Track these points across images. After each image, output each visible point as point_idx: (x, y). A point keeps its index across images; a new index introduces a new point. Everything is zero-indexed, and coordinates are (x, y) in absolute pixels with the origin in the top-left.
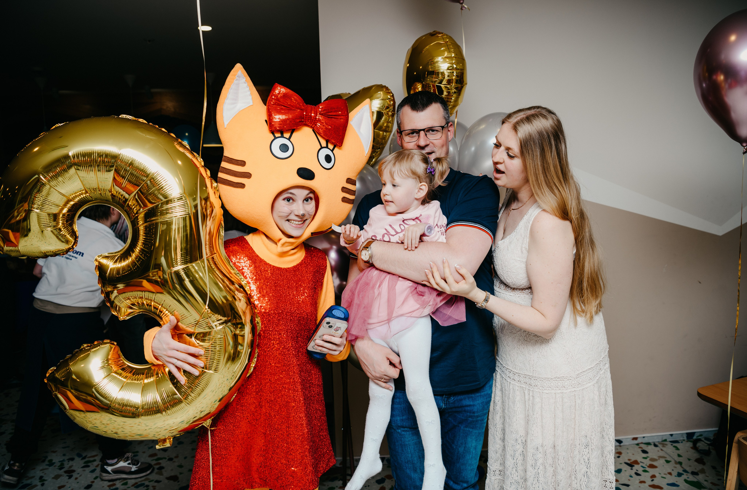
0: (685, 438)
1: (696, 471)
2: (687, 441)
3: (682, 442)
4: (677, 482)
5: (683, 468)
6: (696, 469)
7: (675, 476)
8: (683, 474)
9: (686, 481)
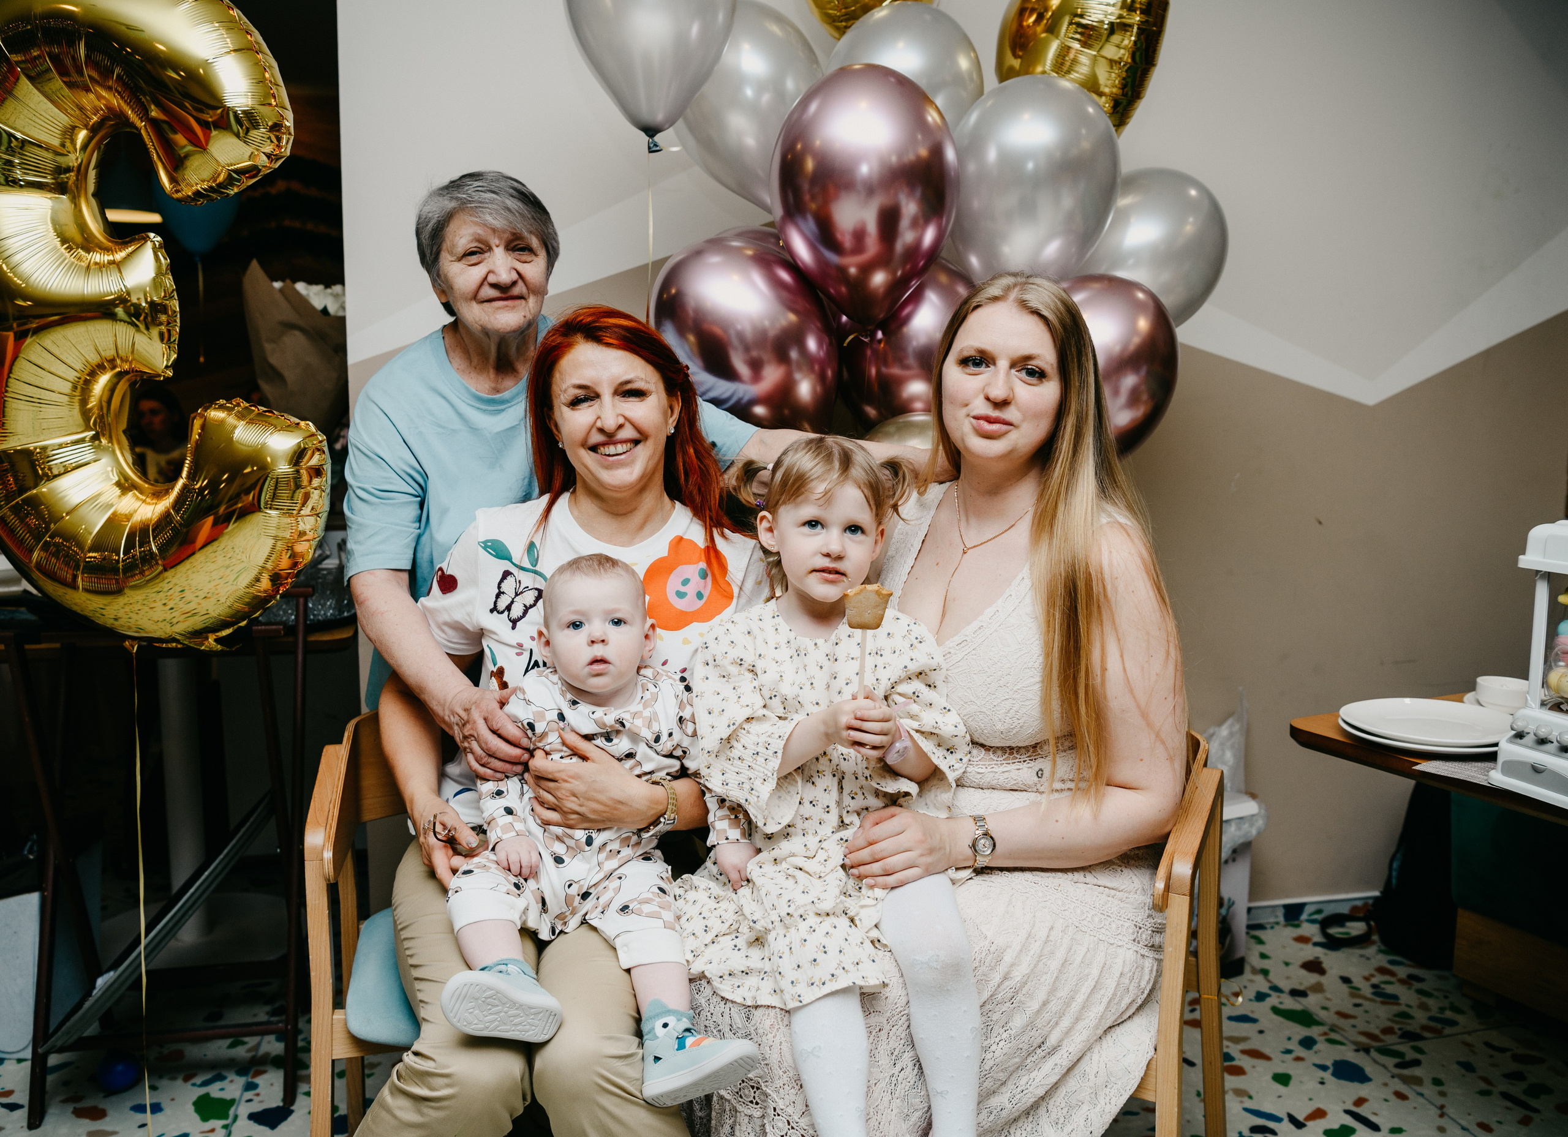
0: (1281, 919)
1: (1302, 988)
2: (1286, 926)
3: (1272, 928)
4: (1252, 1012)
5: (1269, 981)
6: (1301, 984)
7: (1251, 1000)
8: (1268, 995)
9: (1276, 1010)
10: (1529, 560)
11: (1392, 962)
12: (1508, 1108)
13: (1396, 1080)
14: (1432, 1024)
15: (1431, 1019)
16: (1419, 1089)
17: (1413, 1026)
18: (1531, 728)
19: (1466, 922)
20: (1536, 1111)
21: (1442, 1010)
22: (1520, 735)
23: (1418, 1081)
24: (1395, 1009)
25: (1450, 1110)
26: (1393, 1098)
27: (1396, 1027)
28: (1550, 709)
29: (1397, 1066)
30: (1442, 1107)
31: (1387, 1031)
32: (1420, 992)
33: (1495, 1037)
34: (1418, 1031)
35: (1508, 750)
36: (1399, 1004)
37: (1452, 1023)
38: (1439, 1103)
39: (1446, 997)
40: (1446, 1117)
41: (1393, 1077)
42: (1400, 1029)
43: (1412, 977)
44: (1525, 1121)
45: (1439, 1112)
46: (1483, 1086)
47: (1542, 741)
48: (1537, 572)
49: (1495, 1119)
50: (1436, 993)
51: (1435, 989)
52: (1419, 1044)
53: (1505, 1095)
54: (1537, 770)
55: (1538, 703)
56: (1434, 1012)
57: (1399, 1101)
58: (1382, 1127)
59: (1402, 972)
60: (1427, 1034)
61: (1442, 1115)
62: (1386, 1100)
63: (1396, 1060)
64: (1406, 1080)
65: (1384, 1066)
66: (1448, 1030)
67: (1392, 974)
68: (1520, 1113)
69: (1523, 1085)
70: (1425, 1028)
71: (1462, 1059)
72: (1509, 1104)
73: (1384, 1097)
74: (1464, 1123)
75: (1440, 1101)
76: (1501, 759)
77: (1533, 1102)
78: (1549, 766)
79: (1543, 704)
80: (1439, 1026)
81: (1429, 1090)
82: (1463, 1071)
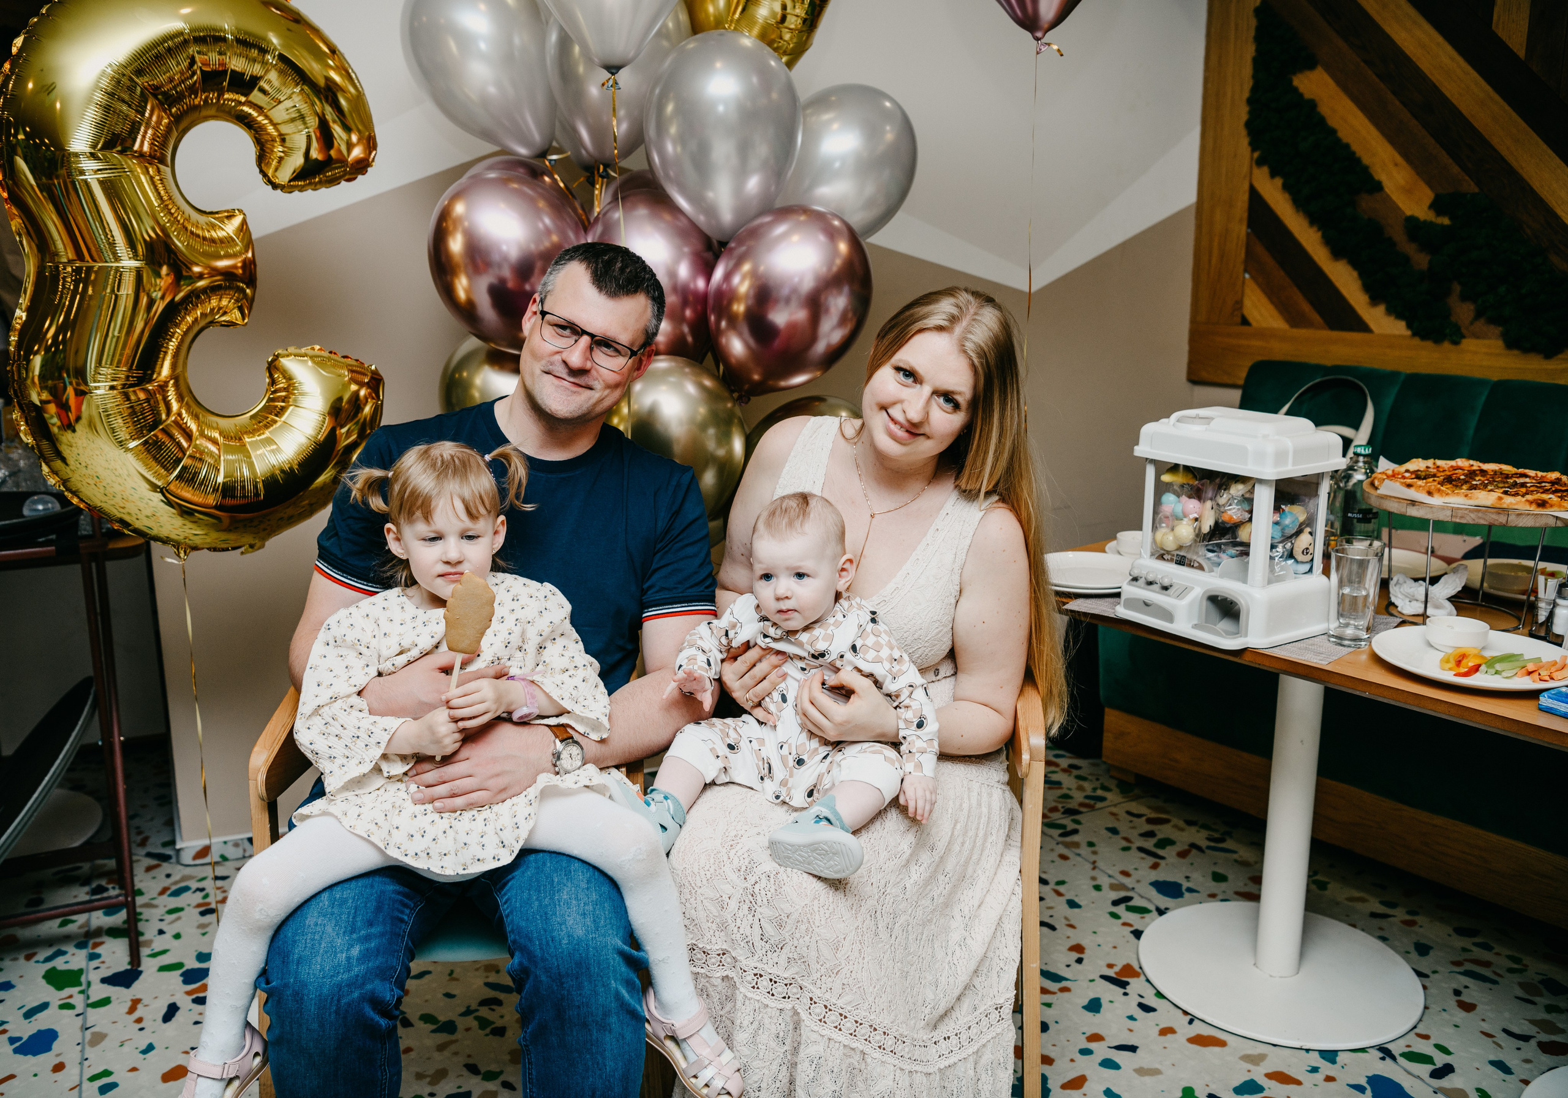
10: (1140, 451)
11: (1056, 756)
12: (1143, 858)
13: (1060, 846)
14: (1087, 801)
15: (1087, 797)
16: (1077, 851)
17: (1073, 804)
18: (1144, 573)
19: (1113, 719)
20: (1163, 858)
21: (1095, 789)
22: (1135, 579)
23: (1077, 845)
24: (1059, 792)
25: (1100, 864)
26: (1057, 859)
27: (1060, 806)
28: (1157, 558)
29: (1061, 835)
30: (1094, 862)
31: (1054, 810)
32: (1079, 777)
33: (1135, 807)
34: (1077, 808)
35: (1130, 591)
36: (1061, 788)
37: (1102, 799)
38: (1092, 860)
39: (1098, 779)
40: (1097, 870)
41: (1058, 844)
42: (1063, 807)
43: (1072, 766)
44: (1155, 866)
45: (1092, 866)
46: (1125, 844)
47: (1150, 583)
48: (1147, 459)
49: (1133, 867)
50: (1090, 777)
51: (1091, 774)
52: (1077, 817)
53: (1141, 849)
54: (1146, 604)
55: (1149, 553)
56: (1089, 792)
57: (1063, 862)
58: (1050, 881)
59: (1064, 763)
60: (1082, 809)
61: (1094, 868)
62: (1053, 862)
63: (1060, 831)
64: (1067, 845)
65: (1051, 837)
66: (1099, 805)
67: (1057, 765)
68: (1151, 860)
69: (1153, 841)
70: (1082, 805)
71: (1110, 826)
72: (1143, 855)
73: (1051, 859)
74: (1110, 872)
75: (1093, 858)
76: (1123, 597)
77: (1160, 852)
78: (1156, 601)
79: (1152, 555)
80: (1093, 802)
81: (1085, 851)
82: (1110, 834)
